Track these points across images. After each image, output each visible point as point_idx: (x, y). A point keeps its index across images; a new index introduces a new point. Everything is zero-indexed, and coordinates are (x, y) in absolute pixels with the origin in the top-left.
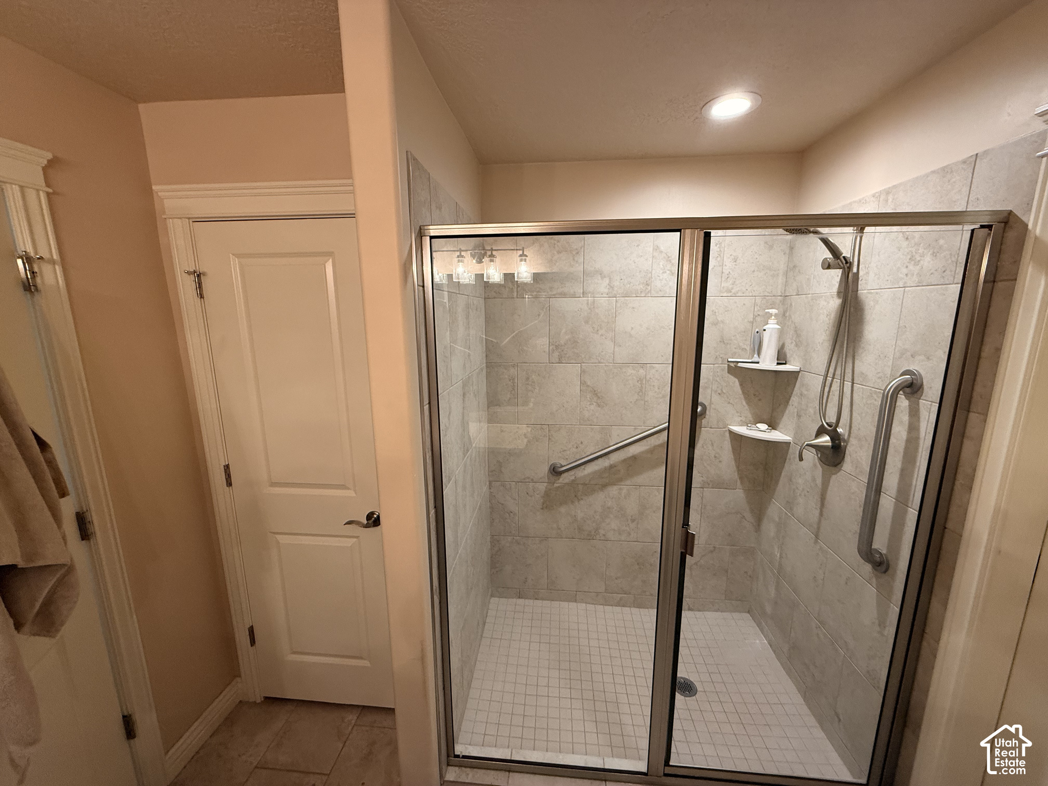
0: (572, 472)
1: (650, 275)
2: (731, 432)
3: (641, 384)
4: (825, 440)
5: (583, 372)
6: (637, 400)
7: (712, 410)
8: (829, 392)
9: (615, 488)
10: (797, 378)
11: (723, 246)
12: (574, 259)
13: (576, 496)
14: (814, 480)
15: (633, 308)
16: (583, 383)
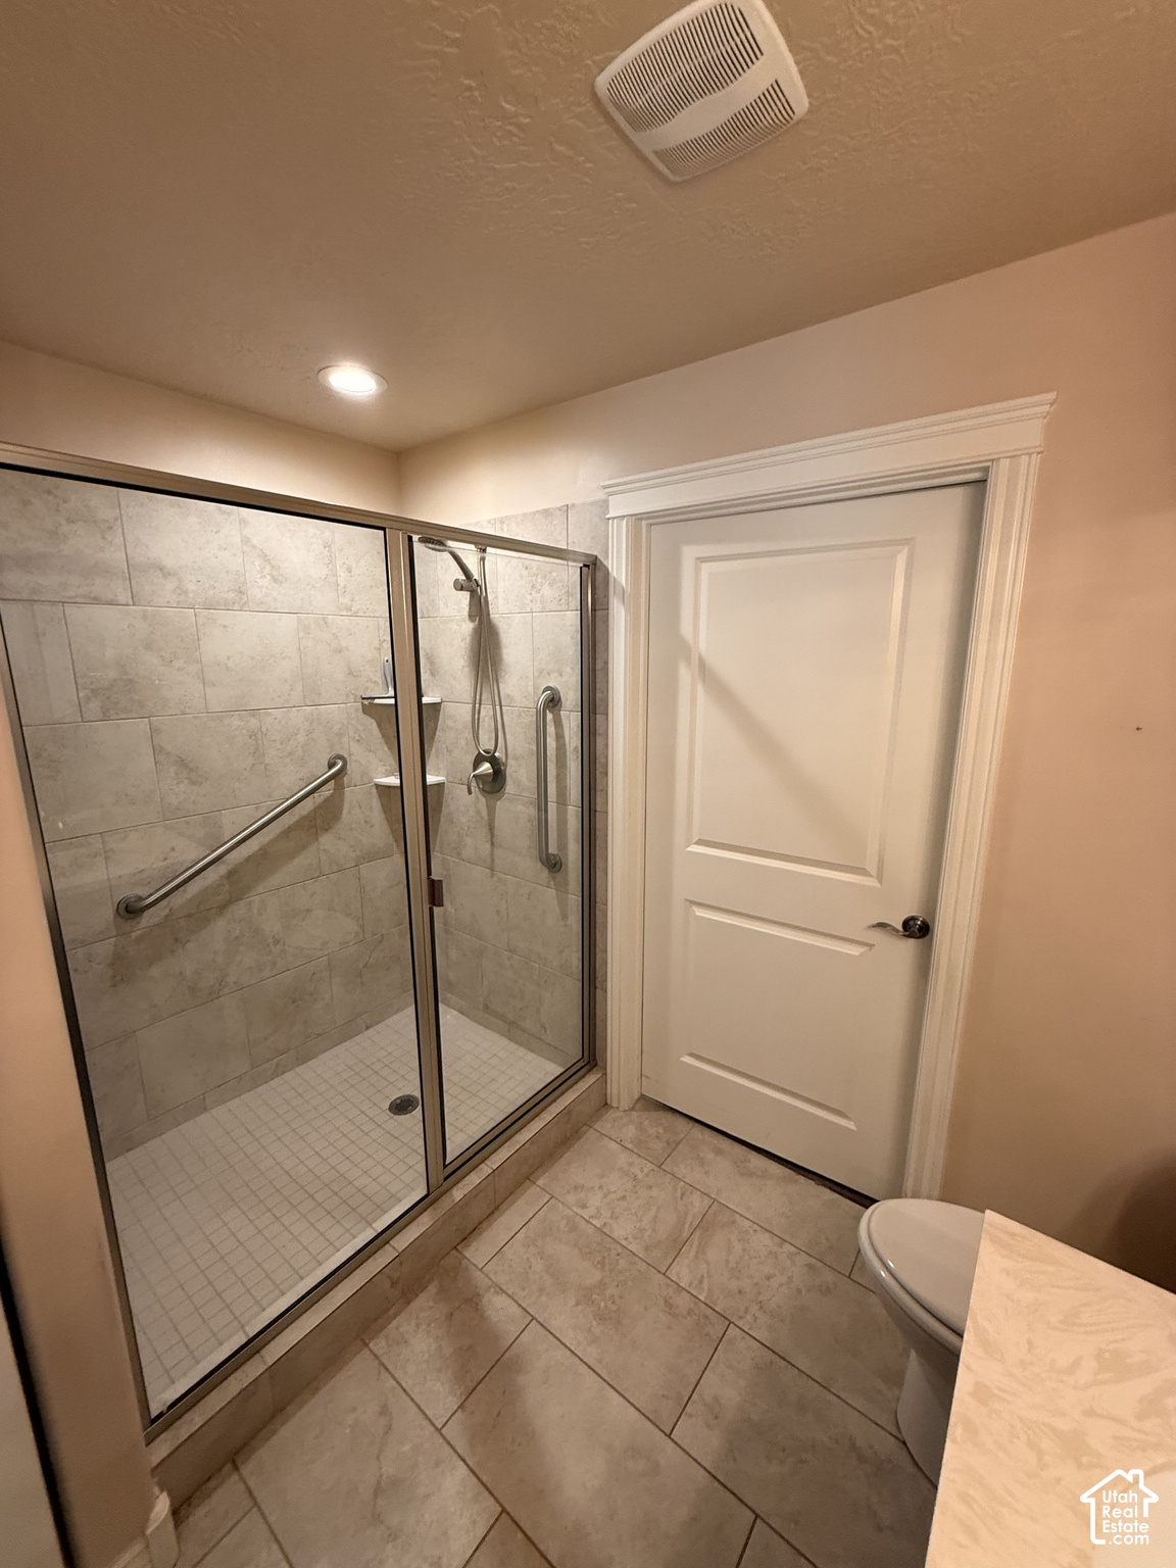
0: (164, 903)
1: (242, 578)
2: (378, 786)
3: (256, 740)
4: (486, 767)
5: (154, 731)
6: (253, 765)
7: (353, 764)
8: (478, 719)
9: (242, 903)
10: (439, 711)
11: (333, 549)
12: (104, 538)
13: (176, 940)
14: (478, 813)
15: (225, 626)
16: (157, 750)
